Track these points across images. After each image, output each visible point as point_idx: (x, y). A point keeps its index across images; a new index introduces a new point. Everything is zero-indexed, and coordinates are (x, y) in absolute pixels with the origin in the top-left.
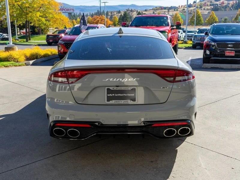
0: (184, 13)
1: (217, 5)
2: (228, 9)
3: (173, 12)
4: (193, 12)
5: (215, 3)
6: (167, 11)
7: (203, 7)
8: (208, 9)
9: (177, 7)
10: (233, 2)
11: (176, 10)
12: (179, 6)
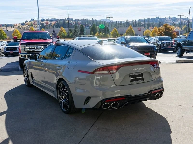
0: (19, 30)
1: (43, 24)
2: (51, 27)
3: (11, 29)
4: (26, 29)
5: (41, 23)
6: (5, 27)
7: (34, 26)
8: (37, 27)
9: (13, 25)
10: (54, 22)
11: (13, 27)
12: (15, 24)
